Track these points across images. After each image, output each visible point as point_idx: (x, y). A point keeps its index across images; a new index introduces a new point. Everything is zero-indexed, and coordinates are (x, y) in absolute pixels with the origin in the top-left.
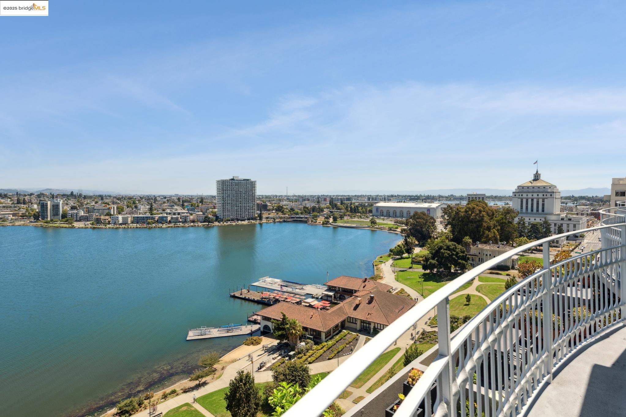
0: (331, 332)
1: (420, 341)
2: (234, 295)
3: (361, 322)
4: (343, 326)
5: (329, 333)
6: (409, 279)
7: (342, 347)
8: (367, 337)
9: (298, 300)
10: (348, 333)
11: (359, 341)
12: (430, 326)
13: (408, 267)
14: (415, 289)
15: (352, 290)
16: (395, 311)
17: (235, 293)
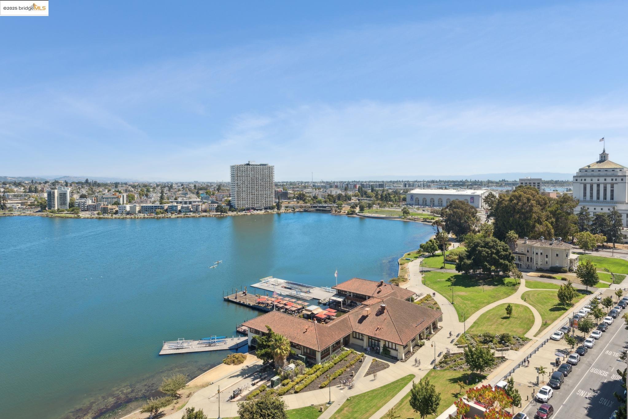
0: (329, 350)
1: (441, 367)
2: (228, 298)
3: (369, 338)
4: (346, 342)
5: (327, 352)
6: (439, 282)
7: (340, 371)
8: (374, 358)
9: (299, 307)
10: (352, 352)
11: (363, 364)
12: (456, 345)
13: (440, 267)
14: (444, 294)
15: (366, 296)
16: (411, 326)
17: (229, 296)
